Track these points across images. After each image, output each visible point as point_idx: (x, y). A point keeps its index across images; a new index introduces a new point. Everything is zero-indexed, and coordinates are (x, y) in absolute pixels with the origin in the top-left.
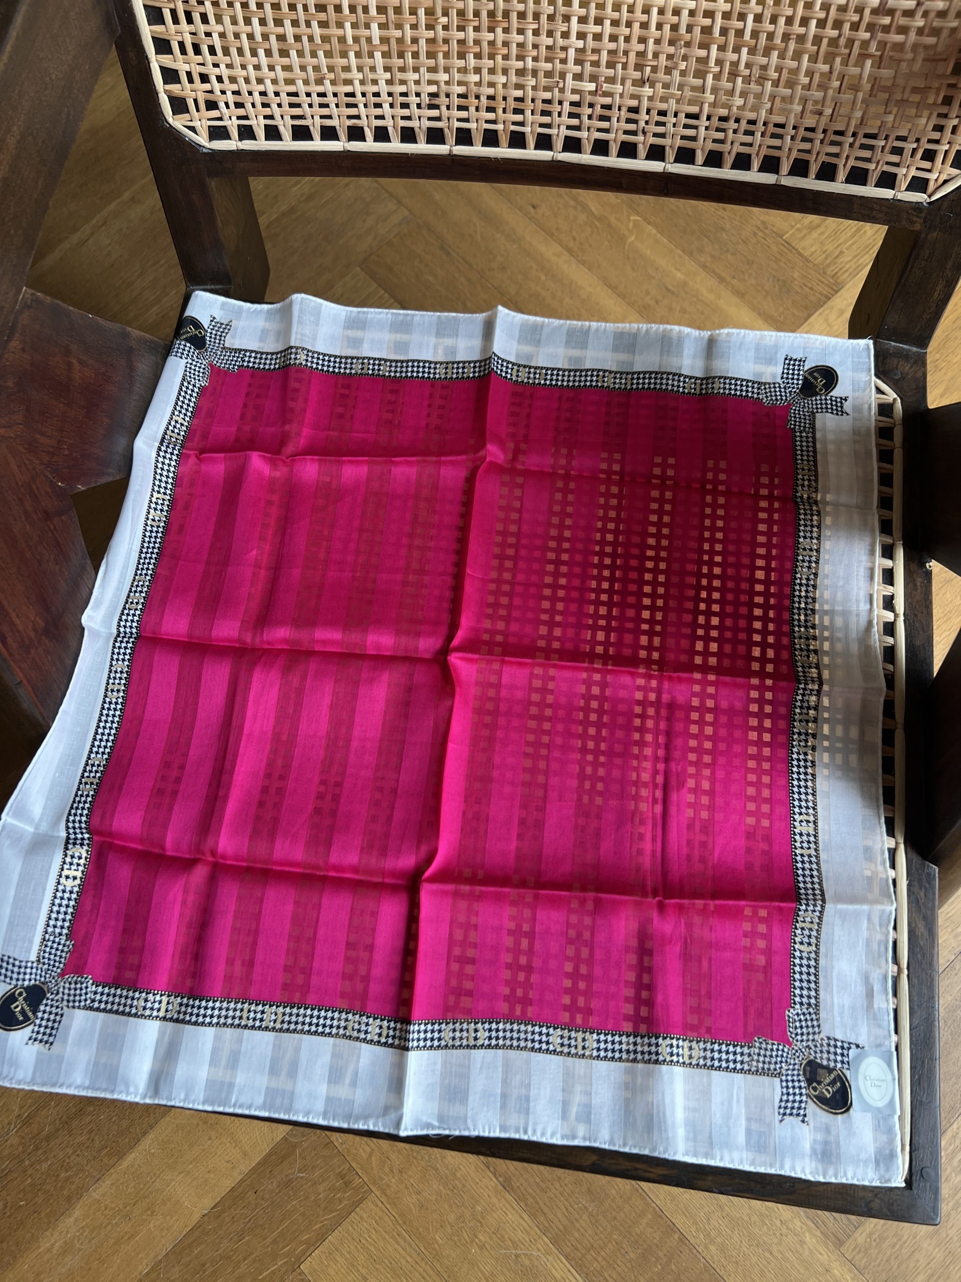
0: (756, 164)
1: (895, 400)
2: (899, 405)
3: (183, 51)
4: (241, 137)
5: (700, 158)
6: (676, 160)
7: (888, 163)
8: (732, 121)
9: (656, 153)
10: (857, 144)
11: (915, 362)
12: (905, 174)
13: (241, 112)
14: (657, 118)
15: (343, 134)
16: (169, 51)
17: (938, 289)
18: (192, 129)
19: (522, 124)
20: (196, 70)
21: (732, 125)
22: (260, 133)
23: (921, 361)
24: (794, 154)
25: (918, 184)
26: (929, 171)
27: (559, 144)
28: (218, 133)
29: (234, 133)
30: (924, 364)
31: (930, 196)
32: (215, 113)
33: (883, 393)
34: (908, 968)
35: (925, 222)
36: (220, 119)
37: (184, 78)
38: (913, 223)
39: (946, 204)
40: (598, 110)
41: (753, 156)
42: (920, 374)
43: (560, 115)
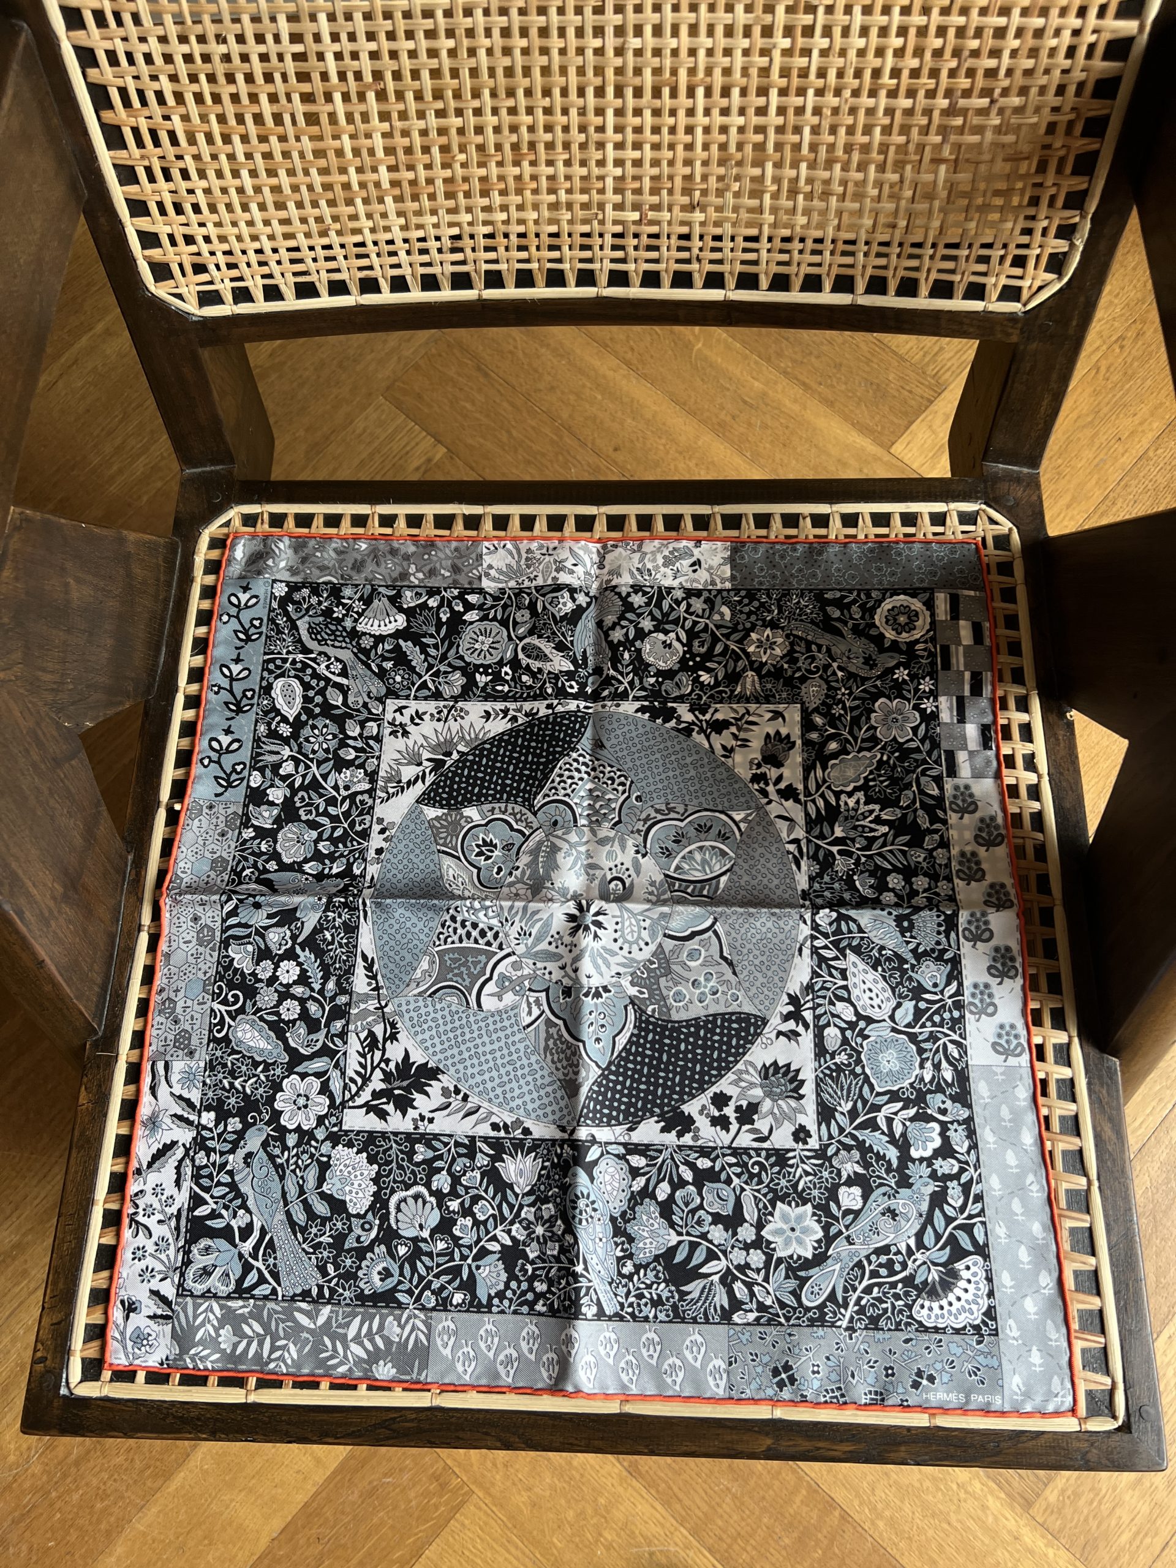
0: (827, 285)
1: (1010, 530)
2: (1016, 536)
3: (163, 212)
4: (237, 300)
5: (764, 282)
6: (738, 287)
7: (974, 273)
8: (796, 241)
9: (714, 280)
10: (938, 256)
11: (1028, 485)
12: (995, 283)
13: (235, 273)
14: (712, 244)
15: (354, 288)
16: (147, 213)
17: (1045, 403)
18: (179, 296)
19: (559, 261)
20: (179, 232)
21: (796, 245)
22: (258, 294)
23: (1034, 484)
24: (869, 272)
25: (1011, 293)
26: (1021, 278)
27: (603, 279)
28: (209, 298)
29: (228, 297)
30: (1038, 486)
31: (1025, 305)
32: (204, 277)
33: (997, 523)
34: (1099, 1179)
35: (1022, 332)
36: (211, 283)
37: (165, 241)
38: (1008, 335)
39: (1043, 313)
40: (645, 240)
41: (824, 277)
42: (1034, 498)
43: (601, 248)
